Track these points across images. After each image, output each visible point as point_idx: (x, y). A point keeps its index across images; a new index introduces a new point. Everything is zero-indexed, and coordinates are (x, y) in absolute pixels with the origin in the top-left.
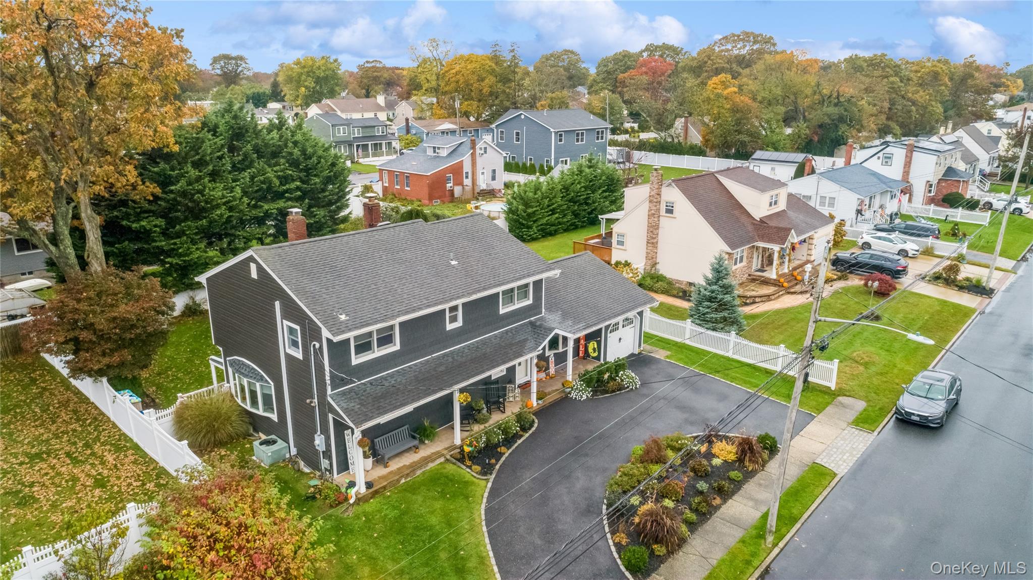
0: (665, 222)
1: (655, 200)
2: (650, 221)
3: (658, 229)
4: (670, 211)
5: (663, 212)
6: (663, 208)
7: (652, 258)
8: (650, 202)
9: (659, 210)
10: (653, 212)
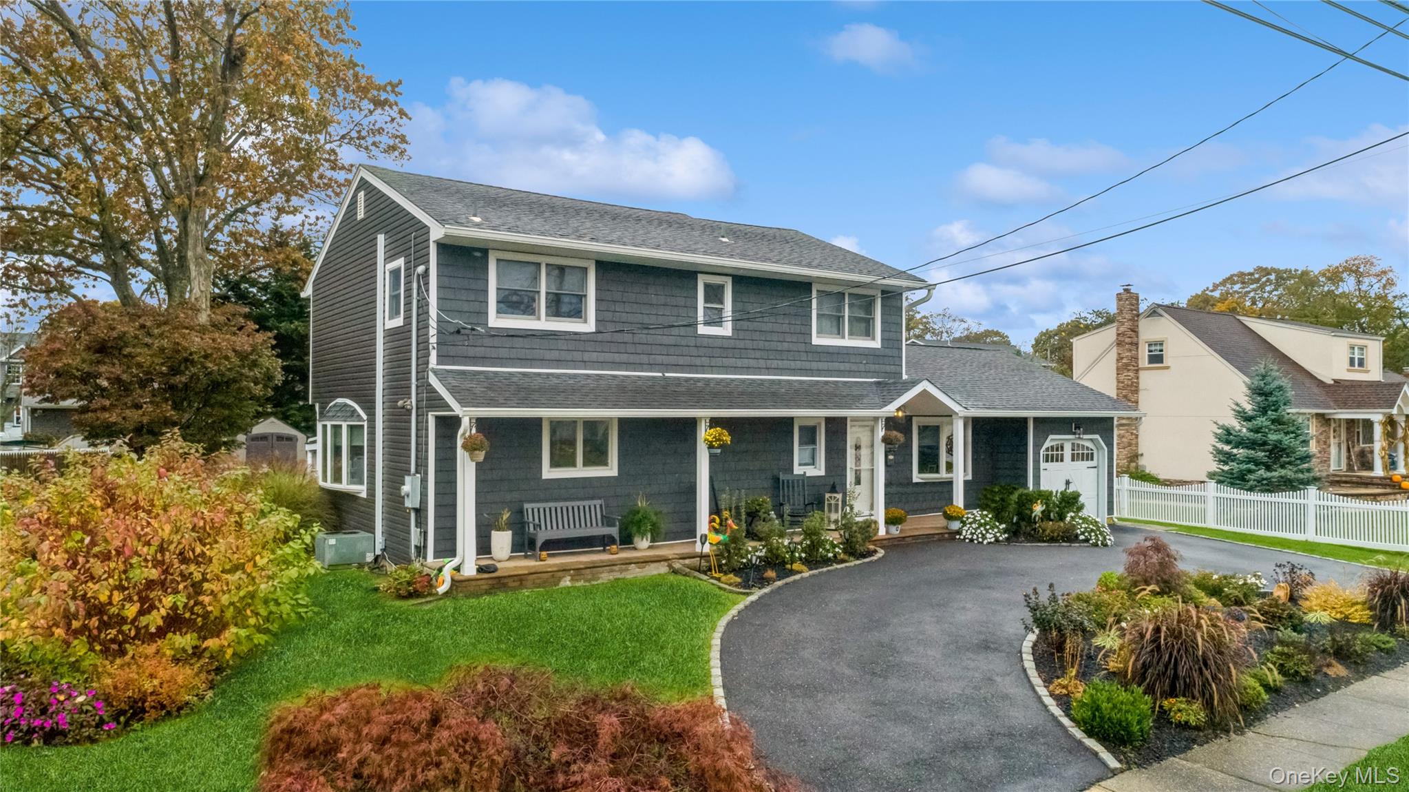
0: (1149, 379)
1: (1127, 340)
2: (1122, 378)
3: (1136, 391)
4: (1156, 359)
5: (1144, 361)
6: (1144, 353)
7: (1130, 445)
8: (1118, 344)
9: (1136, 358)
10: (1125, 361)
